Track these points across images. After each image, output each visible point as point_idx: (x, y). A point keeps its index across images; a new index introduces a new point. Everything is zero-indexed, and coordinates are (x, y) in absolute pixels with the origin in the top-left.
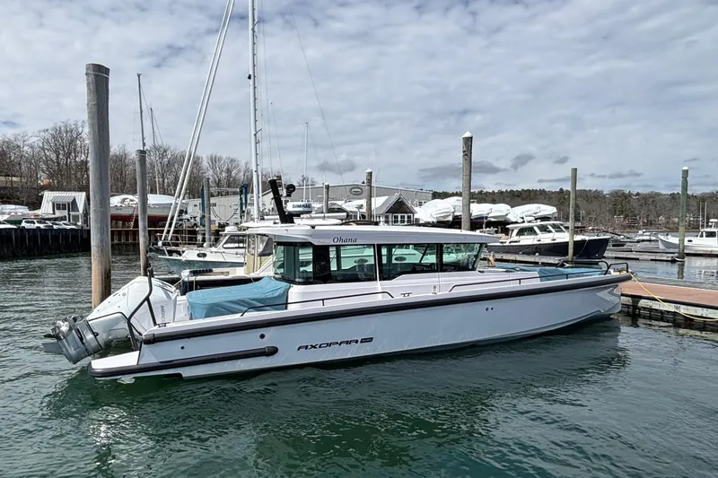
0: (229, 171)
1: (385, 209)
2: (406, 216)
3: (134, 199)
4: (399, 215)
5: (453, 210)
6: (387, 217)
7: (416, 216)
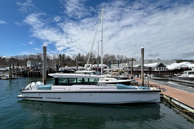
0: (121, 58)
1: (157, 66)
2: (163, 68)
3: (97, 65)
4: (161, 68)
5: (180, 66)
6: (157, 68)
7: (167, 68)
